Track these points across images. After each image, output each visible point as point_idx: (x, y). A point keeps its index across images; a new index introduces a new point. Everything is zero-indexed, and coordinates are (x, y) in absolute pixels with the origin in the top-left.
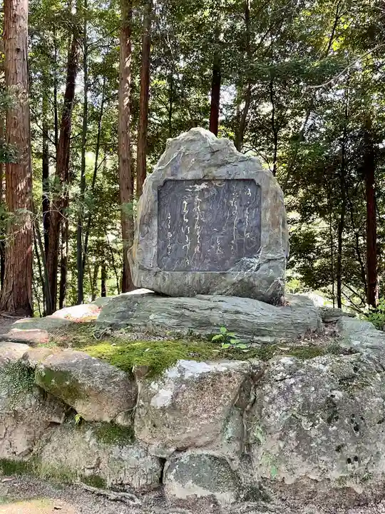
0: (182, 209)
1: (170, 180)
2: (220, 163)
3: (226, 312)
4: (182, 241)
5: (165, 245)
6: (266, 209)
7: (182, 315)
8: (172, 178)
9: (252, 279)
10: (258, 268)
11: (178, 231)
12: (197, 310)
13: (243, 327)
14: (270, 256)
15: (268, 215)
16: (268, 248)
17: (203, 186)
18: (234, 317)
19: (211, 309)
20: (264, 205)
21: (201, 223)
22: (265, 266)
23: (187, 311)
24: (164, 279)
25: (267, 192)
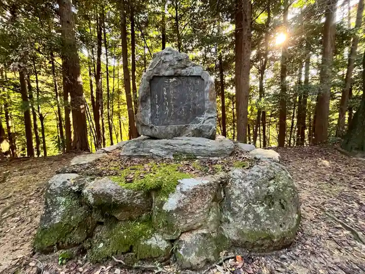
0: (163, 93)
1: (156, 76)
2: (183, 66)
3: (193, 145)
4: (164, 110)
5: (155, 112)
6: (207, 92)
7: (169, 149)
8: (157, 75)
9: (201, 128)
10: (204, 122)
11: (162, 104)
12: (177, 146)
13: (203, 153)
14: (210, 115)
15: (208, 94)
16: (208, 112)
17: (174, 79)
18: (198, 148)
19: (185, 144)
20: (206, 90)
21: (174, 100)
22: (208, 121)
23: (172, 147)
24: (156, 130)
25: (207, 83)
